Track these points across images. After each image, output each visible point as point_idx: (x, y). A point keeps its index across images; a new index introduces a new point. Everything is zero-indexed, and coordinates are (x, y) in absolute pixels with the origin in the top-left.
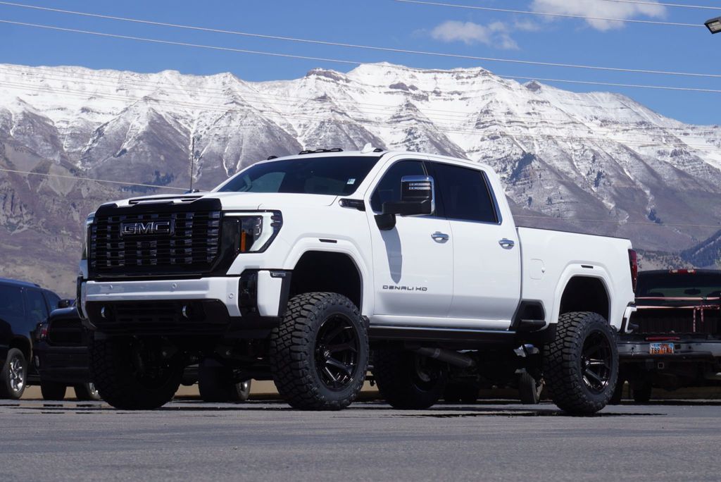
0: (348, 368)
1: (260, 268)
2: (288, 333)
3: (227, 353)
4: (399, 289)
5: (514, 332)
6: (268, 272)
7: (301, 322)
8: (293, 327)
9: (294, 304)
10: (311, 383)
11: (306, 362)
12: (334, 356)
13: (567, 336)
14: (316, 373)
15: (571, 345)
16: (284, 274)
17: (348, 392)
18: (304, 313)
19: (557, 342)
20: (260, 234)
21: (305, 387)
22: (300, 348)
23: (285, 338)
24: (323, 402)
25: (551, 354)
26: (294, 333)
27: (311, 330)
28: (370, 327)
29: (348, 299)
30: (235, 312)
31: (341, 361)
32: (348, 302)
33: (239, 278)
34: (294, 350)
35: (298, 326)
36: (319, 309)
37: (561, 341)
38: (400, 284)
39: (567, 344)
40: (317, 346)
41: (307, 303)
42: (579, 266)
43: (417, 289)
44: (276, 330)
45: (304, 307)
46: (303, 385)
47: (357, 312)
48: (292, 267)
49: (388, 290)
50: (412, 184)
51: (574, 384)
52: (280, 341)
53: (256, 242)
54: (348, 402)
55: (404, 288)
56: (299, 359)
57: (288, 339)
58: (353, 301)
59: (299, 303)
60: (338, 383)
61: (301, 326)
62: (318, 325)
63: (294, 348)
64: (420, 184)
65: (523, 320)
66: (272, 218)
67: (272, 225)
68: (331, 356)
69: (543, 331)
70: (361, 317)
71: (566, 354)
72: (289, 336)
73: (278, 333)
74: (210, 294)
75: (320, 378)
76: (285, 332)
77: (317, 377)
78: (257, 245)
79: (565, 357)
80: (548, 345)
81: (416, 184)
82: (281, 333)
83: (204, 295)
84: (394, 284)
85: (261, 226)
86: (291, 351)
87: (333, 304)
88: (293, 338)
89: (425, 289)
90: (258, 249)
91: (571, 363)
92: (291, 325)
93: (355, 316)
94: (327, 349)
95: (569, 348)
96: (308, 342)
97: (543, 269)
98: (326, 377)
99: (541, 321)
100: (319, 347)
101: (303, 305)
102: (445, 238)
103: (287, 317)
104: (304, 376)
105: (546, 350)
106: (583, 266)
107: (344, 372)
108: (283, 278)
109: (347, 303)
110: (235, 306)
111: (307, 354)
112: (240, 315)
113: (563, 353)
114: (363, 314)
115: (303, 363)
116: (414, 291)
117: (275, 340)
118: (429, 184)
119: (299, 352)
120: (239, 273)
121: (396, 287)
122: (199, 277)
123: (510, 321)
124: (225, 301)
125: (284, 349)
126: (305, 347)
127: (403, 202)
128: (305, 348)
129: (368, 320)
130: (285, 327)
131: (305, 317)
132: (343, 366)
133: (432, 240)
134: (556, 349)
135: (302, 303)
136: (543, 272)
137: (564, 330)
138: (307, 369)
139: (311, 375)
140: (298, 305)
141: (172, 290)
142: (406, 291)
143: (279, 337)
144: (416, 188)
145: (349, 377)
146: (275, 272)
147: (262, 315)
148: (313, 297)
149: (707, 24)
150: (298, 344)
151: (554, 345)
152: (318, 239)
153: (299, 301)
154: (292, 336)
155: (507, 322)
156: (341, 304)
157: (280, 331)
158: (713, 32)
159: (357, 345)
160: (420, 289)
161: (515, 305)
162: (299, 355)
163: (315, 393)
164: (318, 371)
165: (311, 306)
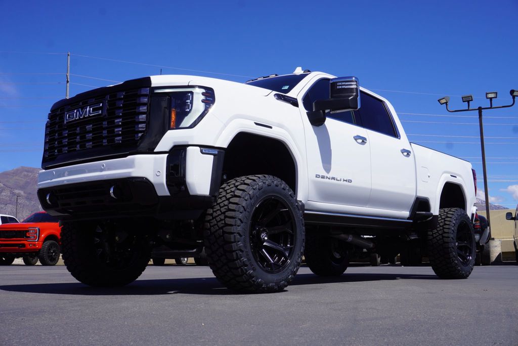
0: (285, 250)
1: (190, 143)
2: (222, 213)
3: (168, 236)
4: (329, 179)
5: (411, 221)
6: (198, 148)
7: (236, 202)
8: (226, 207)
9: (229, 186)
10: (246, 265)
11: (241, 244)
12: (271, 238)
13: (445, 224)
14: (251, 255)
15: (450, 231)
16: (216, 152)
17: (286, 274)
18: (238, 193)
19: (438, 229)
20: (190, 110)
21: (240, 270)
22: (233, 229)
23: (218, 219)
24: (260, 285)
25: (434, 238)
26: (227, 214)
27: (245, 210)
28: (305, 212)
29: (283, 182)
30: (163, 190)
31: (279, 243)
32: (284, 185)
33: (167, 155)
34: (229, 231)
35: (232, 207)
36: (254, 189)
37: (441, 228)
38: (330, 175)
39: (446, 230)
40: (253, 227)
41: (242, 184)
42: (449, 175)
43: (344, 180)
44: (210, 211)
45: (239, 187)
46: (237, 268)
47: (293, 195)
48: (225, 145)
49: (320, 179)
50: (340, 84)
51: (453, 260)
52: (214, 222)
53: (186, 119)
54: (286, 283)
55: (333, 178)
56: (233, 240)
57: (221, 220)
58: (288, 185)
59: (234, 184)
60: (276, 264)
61: (235, 206)
62: (252, 206)
63: (227, 229)
64: (347, 83)
65: (417, 212)
66: (203, 94)
67: (203, 101)
68: (269, 238)
69: (429, 221)
70: (297, 201)
71: (446, 237)
72: (222, 217)
73: (212, 215)
74: (136, 172)
75: (257, 262)
76: (219, 212)
77: (253, 260)
78: (188, 121)
79: (446, 240)
80: (431, 231)
81: (343, 83)
82: (215, 214)
83: (130, 173)
84: (325, 174)
85: (192, 103)
86: (224, 232)
87: (268, 186)
88: (227, 219)
89: (350, 181)
90: (188, 126)
91: (450, 244)
92: (225, 205)
93: (290, 198)
94: (264, 231)
95: (448, 233)
96: (242, 222)
97: (429, 175)
98: (263, 259)
99: (429, 213)
100: (255, 229)
101: (237, 186)
102: (364, 141)
103: (221, 198)
104: (238, 258)
105: (430, 235)
106: (451, 176)
107: (281, 254)
108: (214, 155)
109: (282, 186)
110: (163, 184)
111: (240, 236)
112: (168, 194)
113: (443, 237)
114: (298, 199)
115: (237, 245)
116: (342, 182)
117: (209, 221)
118: (355, 83)
119: (232, 233)
120: (167, 149)
121: (327, 177)
122: (125, 156)
123: (408, 213)
124: (152, 179)
125: (217, 230)
126: (239, 227)
127: (332, 99)
128: (239, 229)
129: (303, 205)
130: (219, 208)
131: (239, 197)
132: (280, 247)
133: (355, 141)
134: (437, 234)
135: (237, 184)
136: (429, 177)
137: (443, 221)
138: (242, 251)
139: (246, 258)
140: (233, 186)
141: (102, 170)
142: (335, 181)
143: (213, 218)
144: (343, 87)
145: (286, 259)
146: (205, 149)
147: (191, 193)
148: (248, 178)
149: (439, 101)
150: (231, 225)
151: (435, 231)
152: (253, 122)
153: (234, 182)
154: (226, 217)
155: (406, 213)
156: (277, 186)
157: (213, 212)
158: (441, 104)
159: (293, 227)
160: (346, 181)
161: (412, 201)
162: (232, 236)
163: (251, 276)
164: (254, 254)
165: (246, 186)
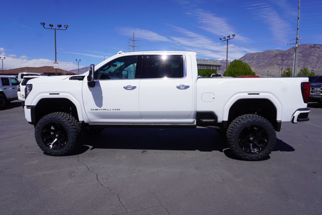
4: (101, 110)
38: (102, 108)
42: (247, 94)
43: (113, 110)
48: (35, 105)
49: (95, 111)
55: (105, 109)
66: (28, 87)
67: (29, 90)
84: (98, 108)
87: (50, 118)
89: (119, 110)
97: (214, 97)
106: (249, 94)
108: (31, 109)
116: (112, 110)
121: (99, 110)
136: (214, 98)
142: (106, 111)
152: (49, 94)
160: (116, 110)
